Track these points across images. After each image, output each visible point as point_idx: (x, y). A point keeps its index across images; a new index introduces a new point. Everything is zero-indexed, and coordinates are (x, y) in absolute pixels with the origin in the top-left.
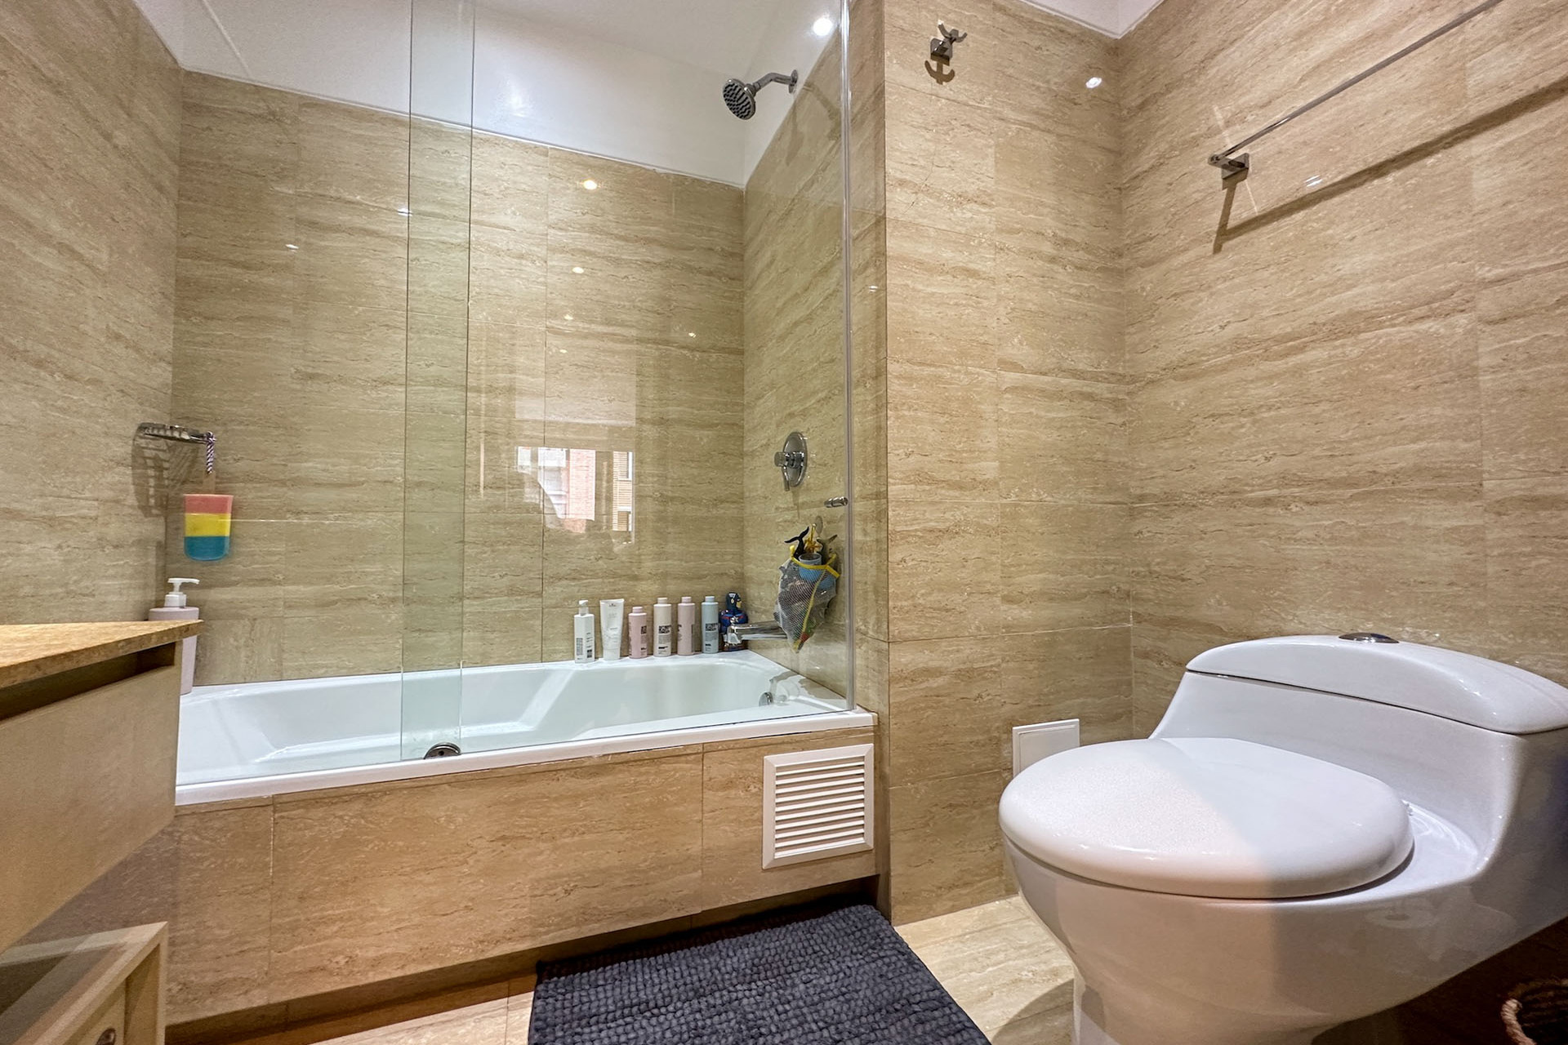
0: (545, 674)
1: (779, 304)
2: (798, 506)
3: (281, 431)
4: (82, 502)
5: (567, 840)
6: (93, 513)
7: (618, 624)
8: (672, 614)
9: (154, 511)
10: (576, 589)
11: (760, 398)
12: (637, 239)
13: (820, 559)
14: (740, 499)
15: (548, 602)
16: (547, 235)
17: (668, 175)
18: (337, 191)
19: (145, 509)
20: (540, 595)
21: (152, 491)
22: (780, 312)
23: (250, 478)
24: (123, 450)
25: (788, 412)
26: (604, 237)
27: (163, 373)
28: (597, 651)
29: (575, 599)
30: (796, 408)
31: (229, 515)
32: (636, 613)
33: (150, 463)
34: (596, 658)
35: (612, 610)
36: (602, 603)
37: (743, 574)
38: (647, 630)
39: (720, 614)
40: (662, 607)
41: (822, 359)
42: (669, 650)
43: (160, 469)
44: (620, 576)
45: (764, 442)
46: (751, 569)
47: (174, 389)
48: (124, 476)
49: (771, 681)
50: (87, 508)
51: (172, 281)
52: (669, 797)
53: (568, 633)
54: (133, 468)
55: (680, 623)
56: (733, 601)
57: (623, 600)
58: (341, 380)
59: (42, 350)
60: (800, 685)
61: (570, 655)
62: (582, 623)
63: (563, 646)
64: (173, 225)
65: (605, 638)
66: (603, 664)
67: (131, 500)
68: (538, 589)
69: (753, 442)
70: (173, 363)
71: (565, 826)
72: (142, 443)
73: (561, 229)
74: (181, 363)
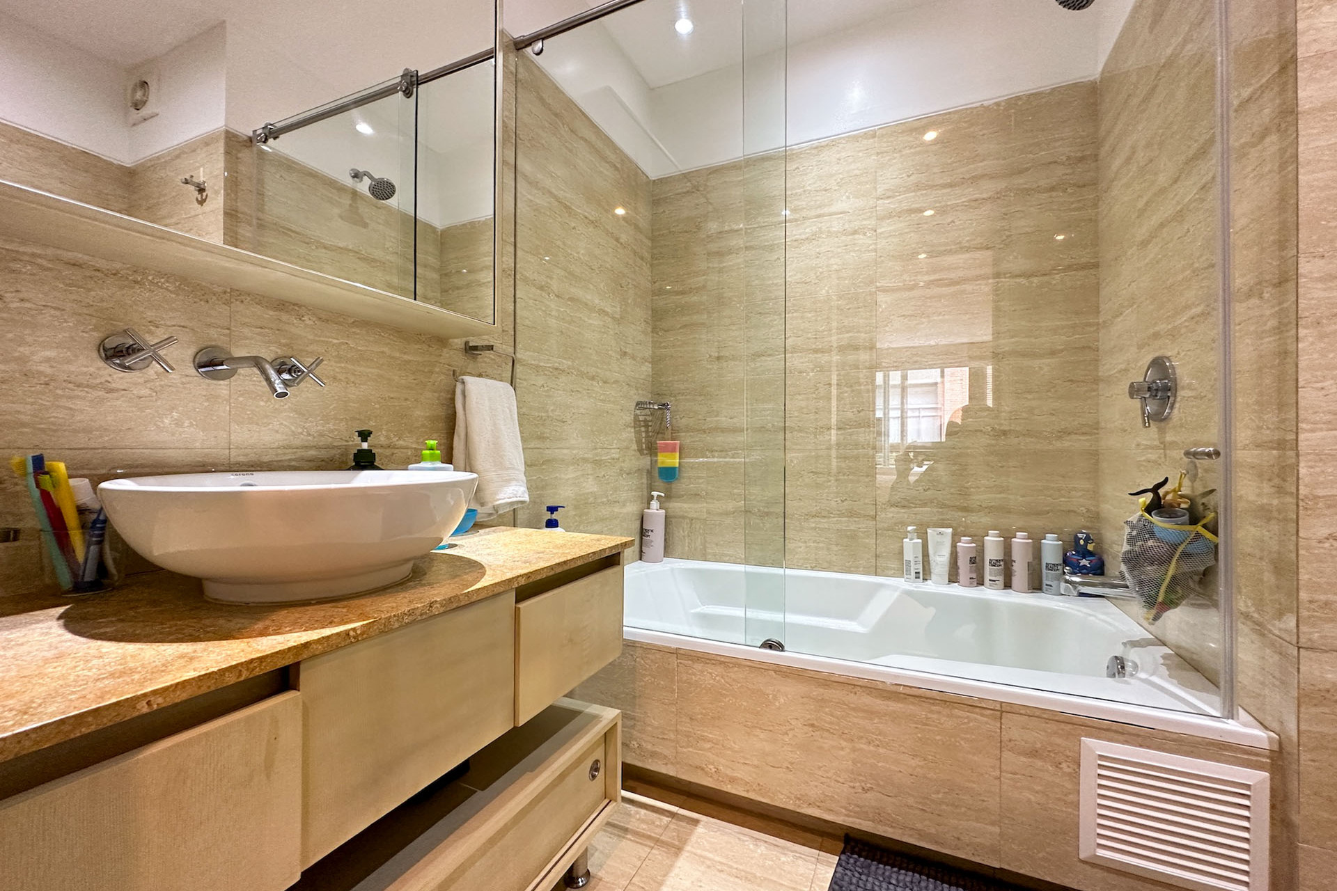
0: (880, 586)
1: (1140, 205)
2: (1165, 446)
3: (702, 397)
4: (613, 451)
5: (862, 746)
6: (617, 456)
7: (946, 551)
8: (1005, 548)
9: (645, 452)
10: (906, 516)
11: (1117, 316)
12: (963, 182)
13: (1186, 518)
14: (1094, 429)
15: (880, 525)
16: (876, 207)
17: (998, 104)
18: (730, 226)
19: (640, 451)
20: (874, 518)
21: (644, 440)
22: (1142, 212)
23: (689, 429)
24: (629, 418)
25: (1152, 331)
26: (929, 191)
27: (647, 368)
28: (925, 573)
29: (904, 524)
30: (1162, 327)
31: (677, 455)
32: (964, 544)
33: (642, 423)
34: (925, 579)
35: (939, 538)
36: (929, 531)
37: (1098, 513)
38: (976, 561)
39: (1065, 555)
40: (992, 541)
41: (1197, 265)
42: (1001, 583)
43: (647, 426)
44: (949, 507)
45: (1123, 366)
46: (1107, 508)
47: (653, 378)
48: (630, 434)
49: (1124, 644)
50: (615, 454)
51: (650, 312)
52: (962, 742)
53: (899, 553)
54: (635, 428)
55: (1013, 559)
56: (1082, 542)
57: (951, 530)
58: (734, 358)
59: (592, 370)
60: (1162, 661)
61: (900, 573)
62: (911, 546)
63: (894, 564)
64: (650, 278)
65: (933, 564)
66: (931, 587)
67: (635, 447)
68: (873, 513)
69: (1110, 365)
70: (652, 363)
71: (862, 734)
72: (638, 412)
73: (888, 197)
74: (656, 361)
